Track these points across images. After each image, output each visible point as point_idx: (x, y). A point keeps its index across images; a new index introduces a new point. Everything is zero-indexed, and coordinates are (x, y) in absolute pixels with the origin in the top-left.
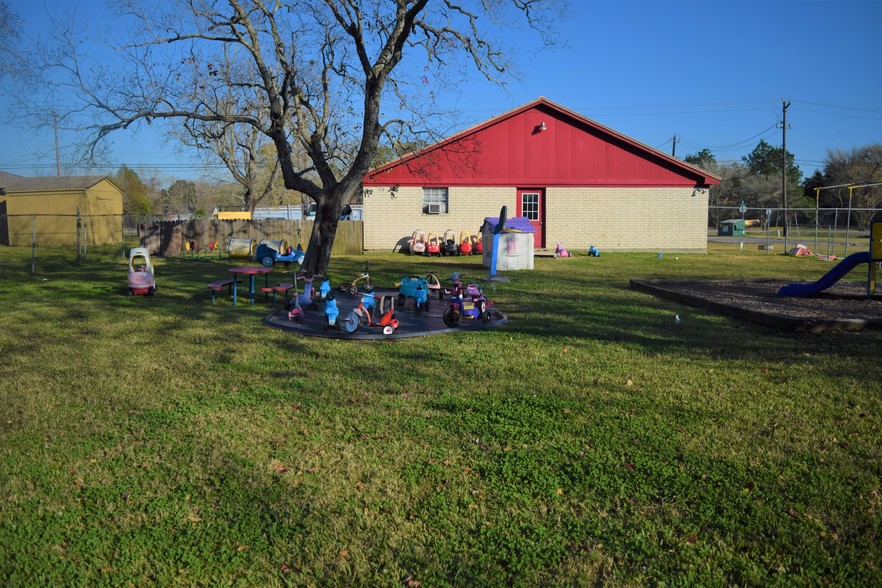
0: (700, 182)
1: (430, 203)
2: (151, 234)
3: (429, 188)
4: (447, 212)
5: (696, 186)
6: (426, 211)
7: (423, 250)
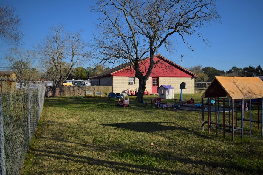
0: (193, 76)
1: (131, 81)
2: (50, 91)
3: (130, 77)
4: (135, 84)
5: (192, 77)
6: (129, 83)
7: (131, 94)
